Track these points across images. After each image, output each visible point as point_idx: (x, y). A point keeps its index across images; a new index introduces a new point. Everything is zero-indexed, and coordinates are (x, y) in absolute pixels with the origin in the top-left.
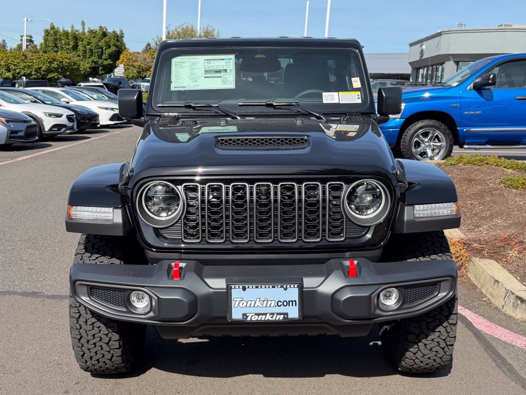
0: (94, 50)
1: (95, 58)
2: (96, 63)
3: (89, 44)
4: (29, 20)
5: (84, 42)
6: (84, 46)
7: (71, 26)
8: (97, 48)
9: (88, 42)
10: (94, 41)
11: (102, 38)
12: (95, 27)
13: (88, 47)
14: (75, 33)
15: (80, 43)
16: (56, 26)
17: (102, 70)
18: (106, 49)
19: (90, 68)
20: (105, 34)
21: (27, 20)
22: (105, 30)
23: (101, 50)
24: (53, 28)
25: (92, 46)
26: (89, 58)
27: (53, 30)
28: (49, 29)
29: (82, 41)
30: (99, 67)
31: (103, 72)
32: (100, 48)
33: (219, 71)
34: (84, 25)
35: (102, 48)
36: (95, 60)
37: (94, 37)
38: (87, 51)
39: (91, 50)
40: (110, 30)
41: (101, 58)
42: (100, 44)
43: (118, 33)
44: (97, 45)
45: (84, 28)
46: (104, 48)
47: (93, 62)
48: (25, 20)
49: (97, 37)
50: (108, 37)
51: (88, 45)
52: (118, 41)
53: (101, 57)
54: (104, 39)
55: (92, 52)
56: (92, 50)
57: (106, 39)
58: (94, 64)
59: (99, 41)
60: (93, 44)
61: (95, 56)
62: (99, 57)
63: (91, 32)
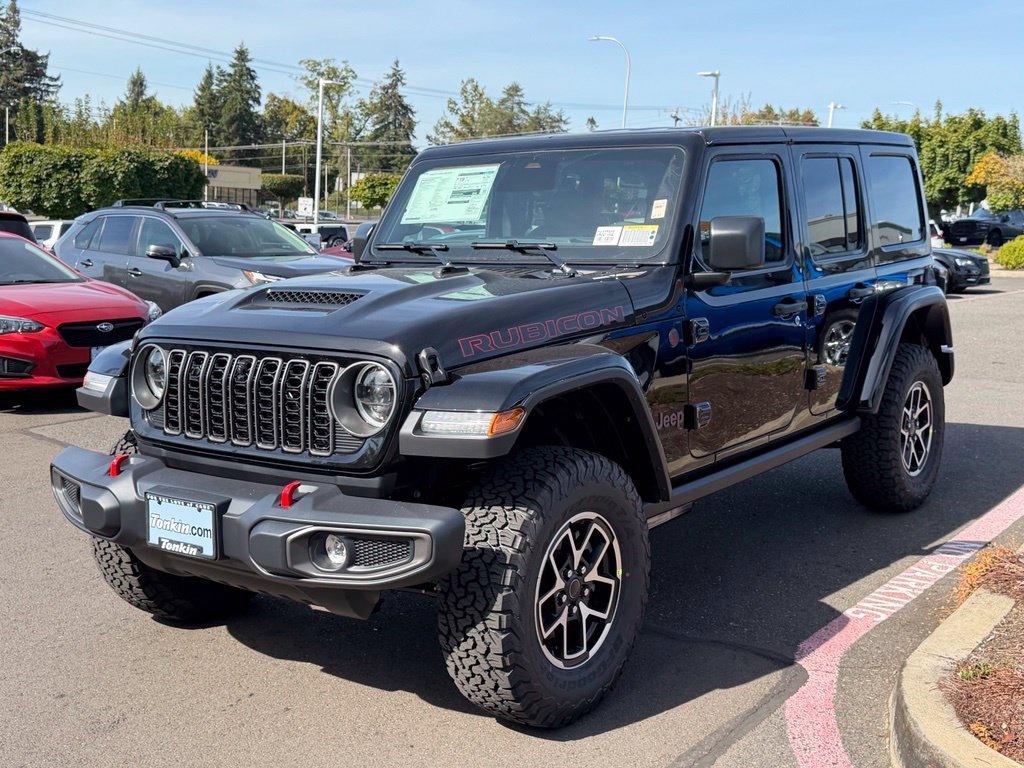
0: (950, 157)
1: (951, 172)
2: (952, 181)
3: (942, 144)
4: (839, 106)
5: (934, 141)
6: (933, 150)
7: (914, 112)
8: (959, 152)
9: (941, 141)
10: (953, 138)
11: (970, 133)
12: (960, 112)
13: (940, 151)
14: (917, 126)
15: (926, 143)
16: (884, 115)
17: (964, 195)
18: (976, 153)
19: (940, 191)
20: (978, 124)
21: (835, 107)
22: (979, 116)
23: (965, 155)
24: (878, 118)
25: (948, 149)
26: (941, 171)
27: (877, 123)
28: (871, 121)
29: (929, 140)
30: (958, 189)
31: (966, 198)
32: (964, 151)
33: (469, 193)
34: (940, 108)
35: (968, 152)
36: (951, 176)
37: (955, 131)
38: (938, 159)
39: (945, 156)
40: (990, 116)
41: (964, 172)
42: (965, 144)
43: (1008, 119)
44: (957, 147)
45: (939, 115)
46: (972, 152)
47: (947, 179)
48: (831, 106)
49: (961, 131)
50: (983, 129)
51: (940, 147)
52: (1005, 135)
53: (965, 169)
54: (974, 134)
55: (948, 159)
56: (947, 155)
57: (981, 133)
58: (948, 183)
59: (964, 137)
60: (951, 146)
61: (951, 169)
62: (960, 169)
63: (952, 121)
